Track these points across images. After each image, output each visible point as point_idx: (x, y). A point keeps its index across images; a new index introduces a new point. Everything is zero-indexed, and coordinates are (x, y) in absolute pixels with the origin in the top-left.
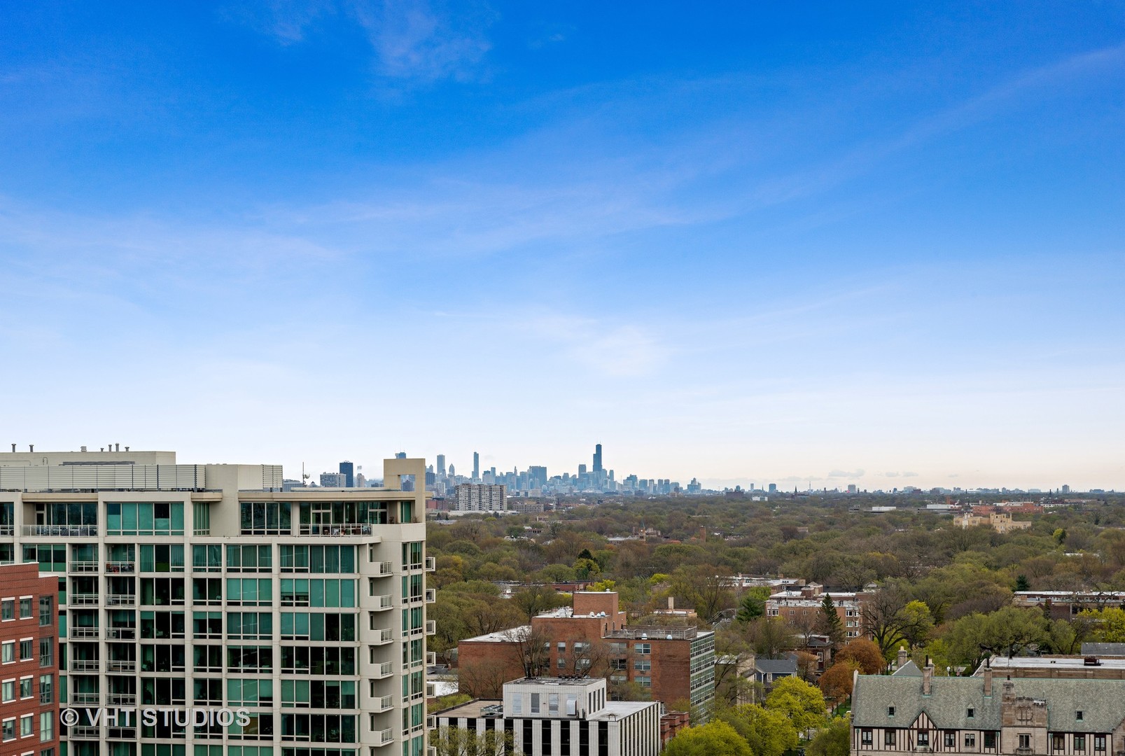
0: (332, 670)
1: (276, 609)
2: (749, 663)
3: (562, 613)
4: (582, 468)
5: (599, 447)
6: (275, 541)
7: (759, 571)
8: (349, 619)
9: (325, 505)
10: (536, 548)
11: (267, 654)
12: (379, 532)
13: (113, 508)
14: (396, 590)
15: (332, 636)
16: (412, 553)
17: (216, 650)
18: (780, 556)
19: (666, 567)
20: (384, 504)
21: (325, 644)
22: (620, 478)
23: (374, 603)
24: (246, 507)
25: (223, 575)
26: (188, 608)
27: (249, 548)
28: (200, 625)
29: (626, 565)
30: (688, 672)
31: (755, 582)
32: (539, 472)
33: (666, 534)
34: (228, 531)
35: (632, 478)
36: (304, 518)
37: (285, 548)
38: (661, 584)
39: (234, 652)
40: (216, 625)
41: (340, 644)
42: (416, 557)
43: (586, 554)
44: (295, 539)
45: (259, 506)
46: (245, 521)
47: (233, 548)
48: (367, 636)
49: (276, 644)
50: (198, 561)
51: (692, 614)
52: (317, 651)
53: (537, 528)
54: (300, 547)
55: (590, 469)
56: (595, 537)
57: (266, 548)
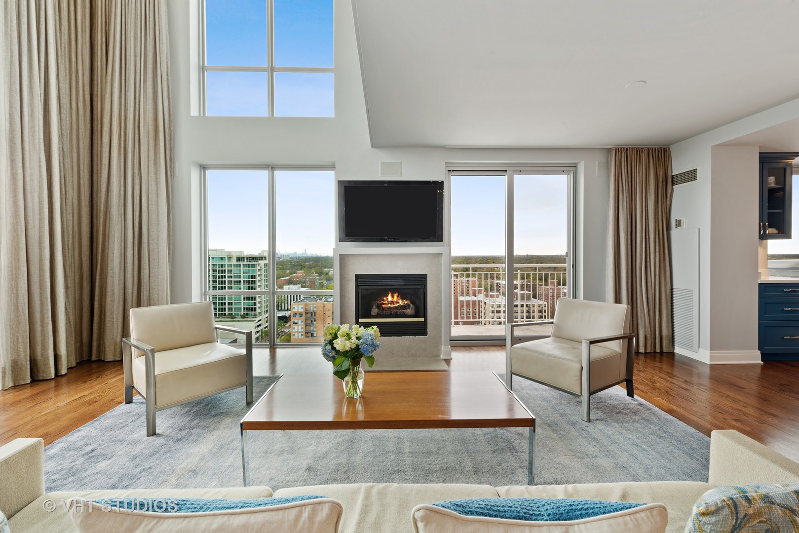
0: (252, 284)
1: (242, 274)
2: (325, 282)
3: (295, 275)
6: (242, 263)
7: (329, 268)
8: (255, 276)
9: (251, 257)
10: (294, 265)
11: (240, 282)
12: (260, 262)
13: (213, 258)
14: (263, 271)
15: (252, 278)
16: (266, 265)
17: (231, 281)
19: (314, 267)
20: (261, 257)
21: (251, 280)
22: (309, 254)
23: (259, 273)
24: (237, 258)
25: (233, 269)
26: (226, 274)
27: (237, 265)
28: (229, 277)
29: (309, 267)
30: (315, 283)
31: (329, 270)
32: (296, 253)
33: (315, 262)
34: (234, 262)
36: (247, 259)
37: (243, 264)
38: (313, 270)
39: (235, 281)
40: (231, 277)
41: (253, 280)
42: (266, 266)
43: (302, 266)
44: (245, 263)
45: (239, 258)
46: (237, 260)
47: (235, 265)
48: (258, 278)
49: (242, 280)
50: (228, 267)
51: (318, 275)
52: (249, 281)
53: (295, 262)
54: (246, 264)
56: (304, 263)
57: (240, 265)
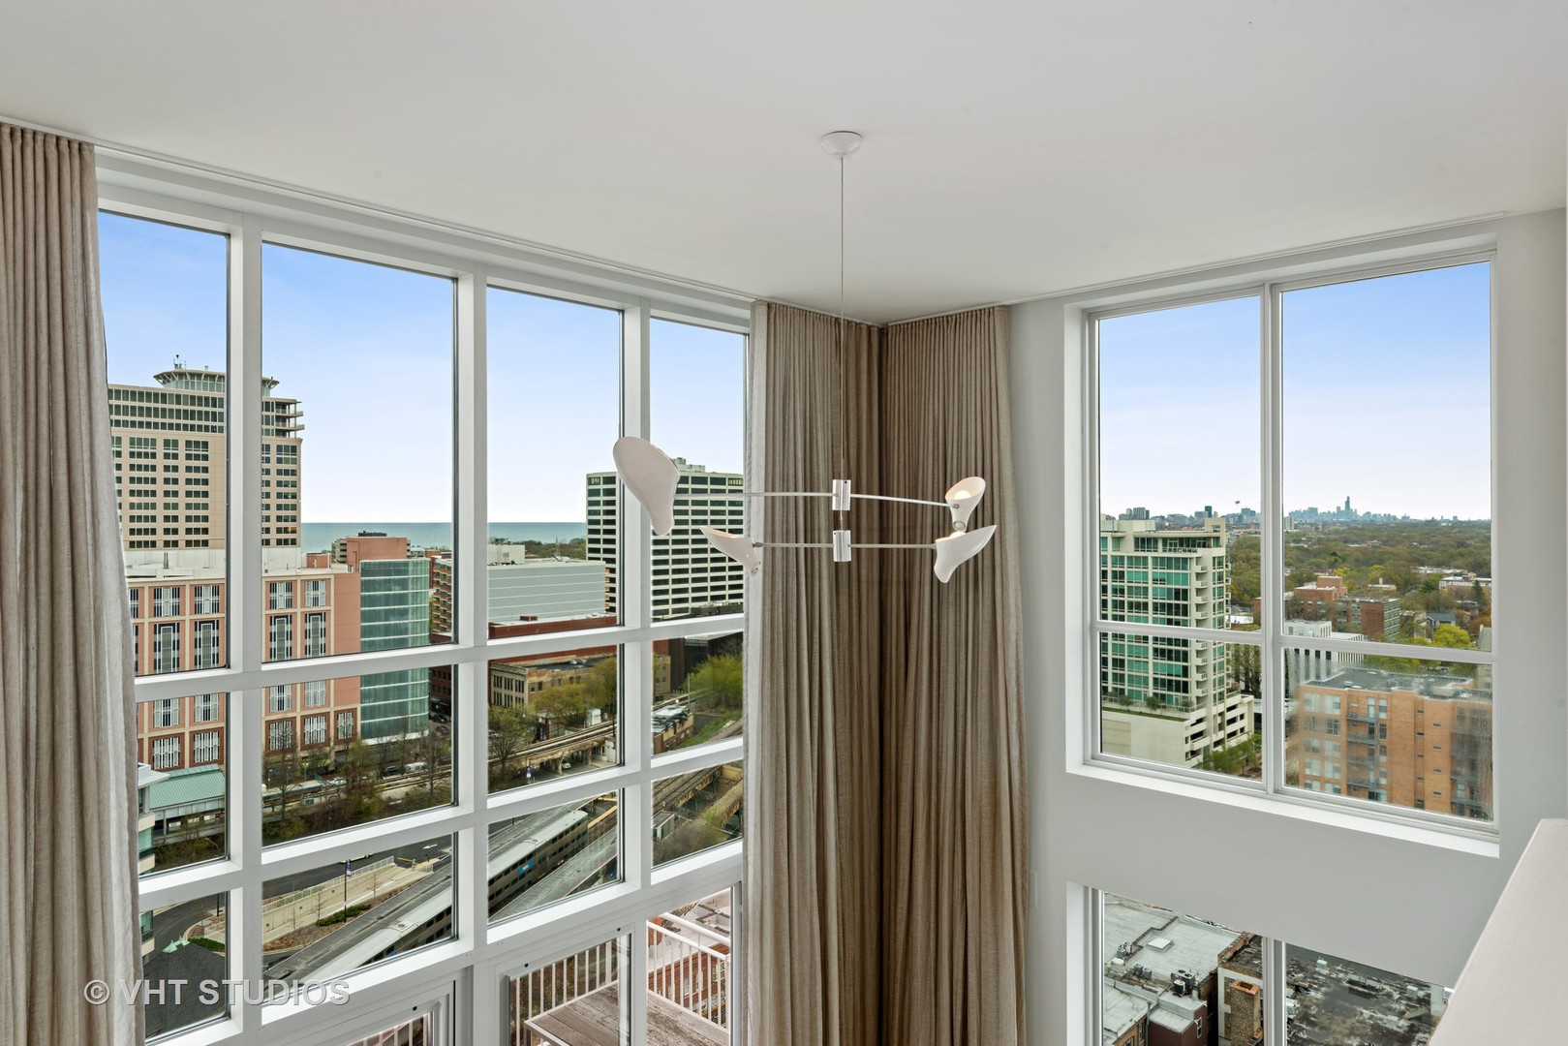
0: (1177, 614)
1: (1150, 585)
2: (1423, 615)
3: (1310, 586)
4: (1339, 508)
5: (1348, 498)
6: (1150, 555)
7: (1439, 565)
8: (1185, 591)
9: (1175, 539)
10: (1307, 549)
11: (1146, 605)
12: (1201, 552)
14: (1210, 577)
15: (1177, 598)
16: (1218, 562)
17: (1122, 602)
18: (1452, 557)
19: (1381, 562)
20: (1204, 538)
21: (1174, 602)
22: (1360, 513)
23: (1198, 584)
24: (1136, 539)
25: (1125, 569)
27: (1138, 558)
28: (1115, 591)
29: (1357, 560)
30: (1383, 619)
31: (1436, 570)
32: (1314, 510)
33: (1385, 543)
34: (1128, 550)
35: (1368, 513)
36: (1165, 545)
37: (1155, 559)
38: (1376, 571)
39: (1131, 604)
40: (1122, 591)
41: (1181, 602)
42: (1220, 563)
43: (1335, 554)
44: (1160, 554)
45: (1143, 539)
46: (1137, 547)
47: (1130, 558)
48: (1194, 599)
49: (1150, 601)
50: (1114, 564)
51: (1393, 587)
52: (1170, 605)
53: (1310, 539)
54: (1162, 558)
55: (1343, 508)
56: (1342, 545)
57: (1146, 558)
